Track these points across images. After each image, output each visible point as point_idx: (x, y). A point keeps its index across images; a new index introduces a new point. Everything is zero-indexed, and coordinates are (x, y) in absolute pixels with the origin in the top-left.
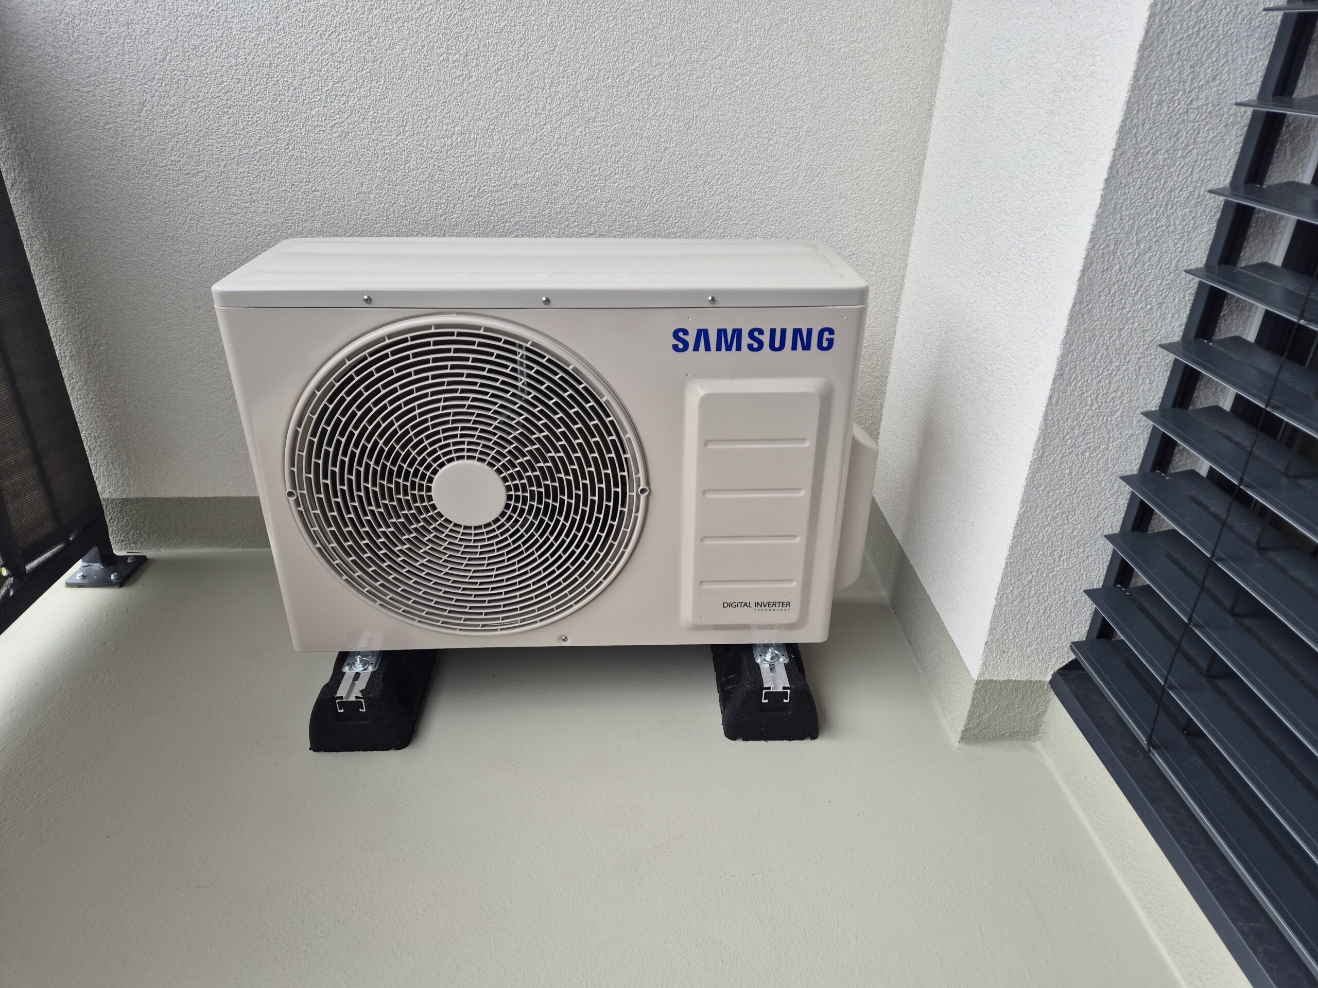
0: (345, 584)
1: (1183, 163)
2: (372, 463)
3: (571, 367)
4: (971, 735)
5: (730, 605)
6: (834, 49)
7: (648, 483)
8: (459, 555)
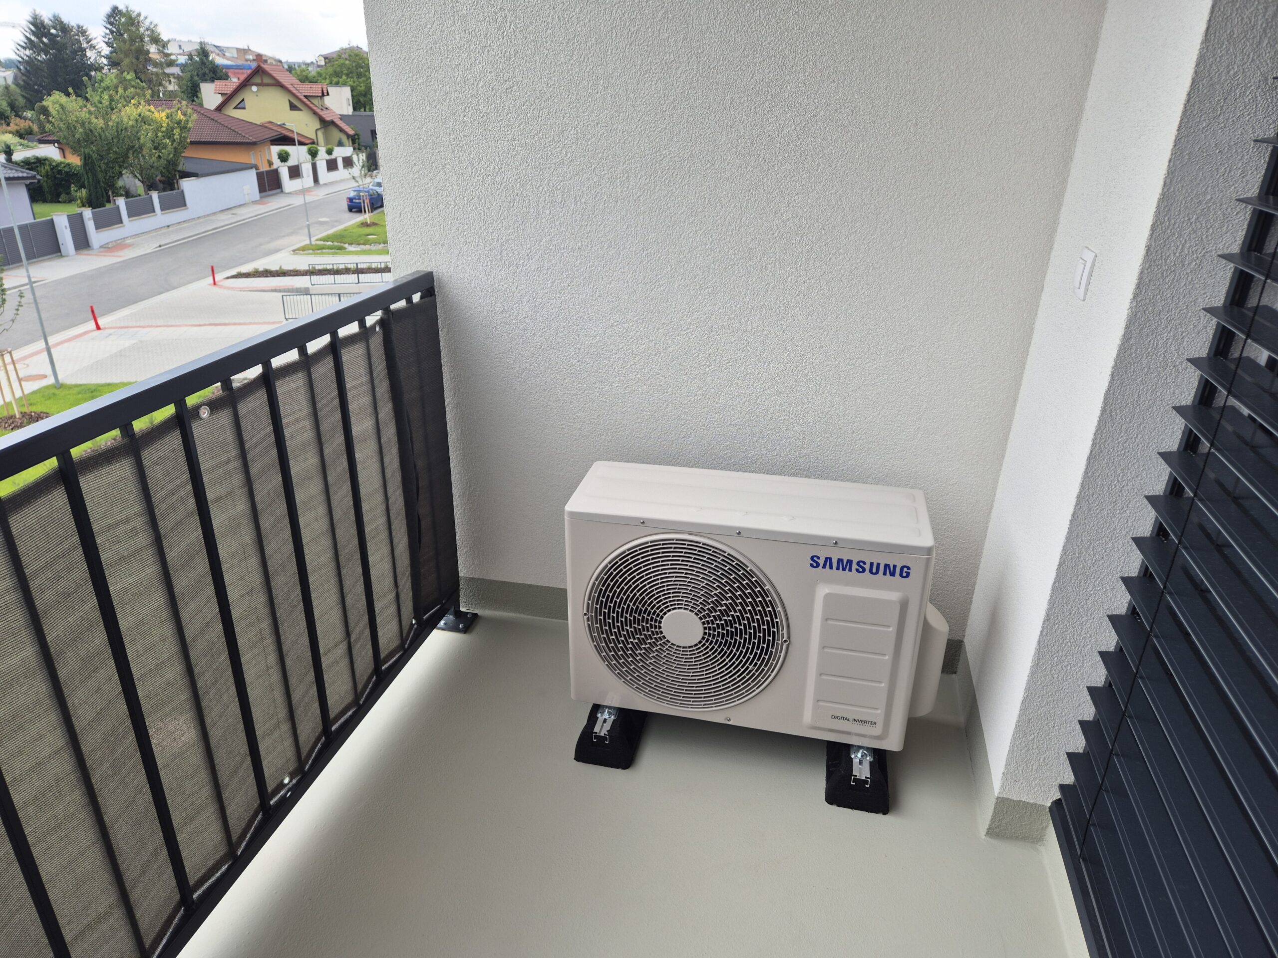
0: (606, 666)
1: (1121, 516)
2: (631, 604)
3: (749, 569)
4: (990, 832)
5: (836, 717)
6: (947, 363)
7: (789, 637)
8: (672, 661)
